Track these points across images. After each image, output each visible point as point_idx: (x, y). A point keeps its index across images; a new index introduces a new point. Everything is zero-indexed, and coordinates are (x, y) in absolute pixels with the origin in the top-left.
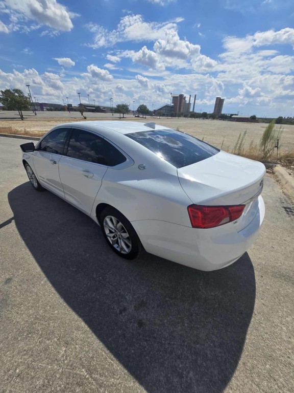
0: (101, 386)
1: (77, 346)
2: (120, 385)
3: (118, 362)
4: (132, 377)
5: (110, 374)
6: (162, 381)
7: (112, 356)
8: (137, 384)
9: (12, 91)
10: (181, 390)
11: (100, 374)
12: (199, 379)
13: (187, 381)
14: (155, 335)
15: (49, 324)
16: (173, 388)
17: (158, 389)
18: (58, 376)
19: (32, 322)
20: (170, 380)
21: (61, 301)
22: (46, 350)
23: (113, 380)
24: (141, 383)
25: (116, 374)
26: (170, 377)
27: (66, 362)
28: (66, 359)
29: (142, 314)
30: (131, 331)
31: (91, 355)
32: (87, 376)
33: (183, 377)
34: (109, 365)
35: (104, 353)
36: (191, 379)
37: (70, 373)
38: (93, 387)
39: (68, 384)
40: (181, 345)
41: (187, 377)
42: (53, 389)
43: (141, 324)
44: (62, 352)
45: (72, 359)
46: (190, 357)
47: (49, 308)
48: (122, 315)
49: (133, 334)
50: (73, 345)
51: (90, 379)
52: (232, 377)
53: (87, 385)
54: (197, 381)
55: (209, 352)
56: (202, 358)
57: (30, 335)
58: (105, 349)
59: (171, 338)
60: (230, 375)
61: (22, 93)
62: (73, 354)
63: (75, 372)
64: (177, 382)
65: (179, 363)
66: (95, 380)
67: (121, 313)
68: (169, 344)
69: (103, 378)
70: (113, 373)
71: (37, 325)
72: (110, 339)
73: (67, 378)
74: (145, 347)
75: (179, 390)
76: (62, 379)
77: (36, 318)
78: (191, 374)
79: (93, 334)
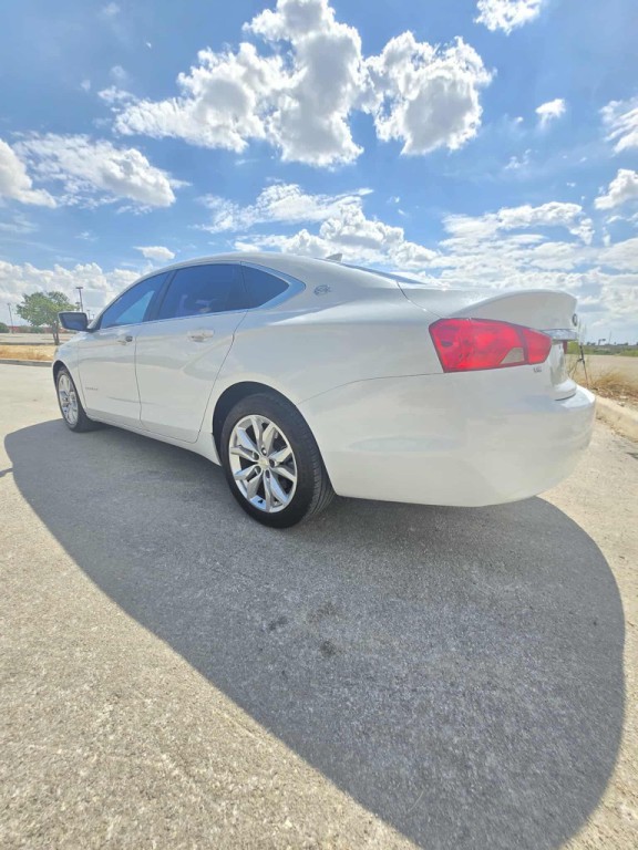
0: (217, 797)
1: (148, 701)
2: (277, 792)
3: (268, 736)
4: (313, 772)
5: (246, 765)
6: (407, 780)
7: (252, 722)
8: (331, 789)
9: (45, 294)
10: (470, 800)
11: (215, 764)
12: (518, 771)
13: (482, 778)
14: (372, 672)
15: (71, 655)
16: (443, 796)
17: (396, 799)
18: (82, 773)
19: (22, 652)
20: (431, 774)
21: (112, 606)
22: (55, 710)
23: (255, 778)
24: (343, 786)
25: (264, 764)
26: (429, 769)
27: (111, 738)
28: (114, 731)
29: (330, 629)
30: (304, 664)
31: (187, 721)
32: (176, 772)
33: (469, 767)
34: (242, 743)
35: (226, 716)
36: (492, 771)
37: (121, 764)
38: (193, 799)
39: (113, 793)
40: (448, 692)
41: (480, 766)
42: (63, 808)
43: (328, 649)
44: (102, 716)
45: (130, 730)
46: (480, 719)
47: (75, 621)
48: (276, 632)
49: (309, 671)
50: (137, 697)
51: (184, 779)
52: (614, 762)
53: (174, 795)
54: (514, 775)
55: (531, 707)
56: (513, 719)
57: (12, 680)
58: (232, 706)
59: (416, 679)
60: (609, 760)
61: (65, 299)
62: (136, 718)
63: (138, 762)
64: (454, 780)
65: (449, 732)
66: (200, 781)
67: (272, 627)
68: (415, 690)
69: (225, 776)
70: (256, 764)
71: (36, 657)
72: (245, 683)
73: (111, 778)
74: (347, 699)
75: (463, 800)
76: (95, 780)
77: (37, 643)
78: (491, 759)
79: (195, 673)
